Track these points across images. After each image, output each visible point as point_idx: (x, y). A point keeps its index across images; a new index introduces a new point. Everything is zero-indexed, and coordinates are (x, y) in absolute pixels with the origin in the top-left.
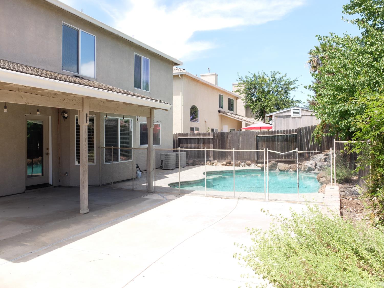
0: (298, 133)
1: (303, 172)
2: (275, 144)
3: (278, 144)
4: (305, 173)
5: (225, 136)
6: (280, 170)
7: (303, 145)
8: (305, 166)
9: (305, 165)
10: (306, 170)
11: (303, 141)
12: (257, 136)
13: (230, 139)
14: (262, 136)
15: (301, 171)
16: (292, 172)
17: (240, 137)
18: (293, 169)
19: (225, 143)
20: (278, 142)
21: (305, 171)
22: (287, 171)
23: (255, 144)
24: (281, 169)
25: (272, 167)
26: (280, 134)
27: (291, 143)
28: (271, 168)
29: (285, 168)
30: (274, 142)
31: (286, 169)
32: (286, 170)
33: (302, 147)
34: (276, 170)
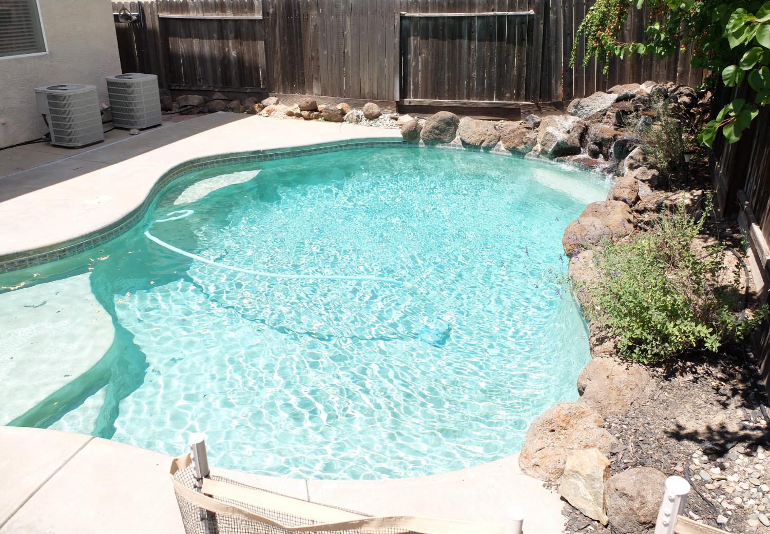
0: (536, 10)
1: (538, 157)
2: (461, 46)
3: (469, 47)
4: (544, 159)
5: (300, 15)
6: (464, 144)
7: (553, 57)
8: (547, 138)
9: (548, 133)
10: (550, 150)
11: (553, 40)
12: (402, 18)
13: (314, 23)
14: (420, 18)
15: (532, 153)
16: (503, 151)
17: (348, 19)
18: (507, 143)
19: (301, 37)
20: (470, 39)
21: (544, 152)
22: (488, 149)
23: (395, 45)
24: (467, 141)
25: (438, 132)
26: (479, 12)
27: (511, 45)
28: (437, 135)
29: (482, 139)
30: (458, 40)
31: (483, 141)
32: (484, 144)
33: (549, 61)
34: (452, 143)
